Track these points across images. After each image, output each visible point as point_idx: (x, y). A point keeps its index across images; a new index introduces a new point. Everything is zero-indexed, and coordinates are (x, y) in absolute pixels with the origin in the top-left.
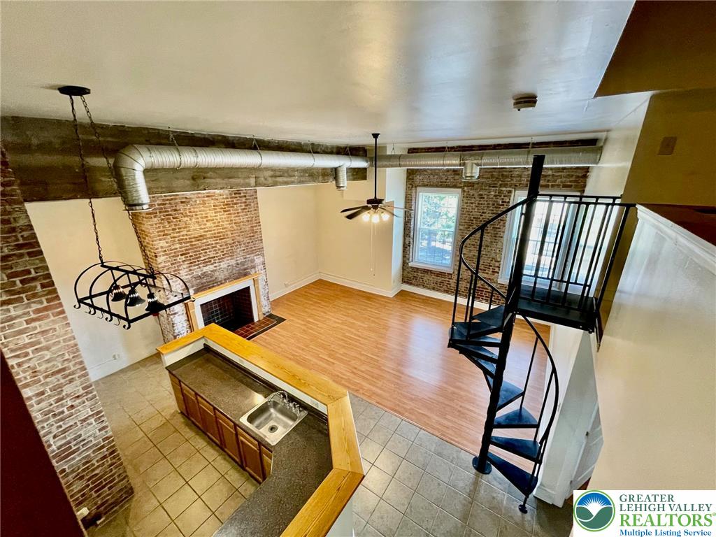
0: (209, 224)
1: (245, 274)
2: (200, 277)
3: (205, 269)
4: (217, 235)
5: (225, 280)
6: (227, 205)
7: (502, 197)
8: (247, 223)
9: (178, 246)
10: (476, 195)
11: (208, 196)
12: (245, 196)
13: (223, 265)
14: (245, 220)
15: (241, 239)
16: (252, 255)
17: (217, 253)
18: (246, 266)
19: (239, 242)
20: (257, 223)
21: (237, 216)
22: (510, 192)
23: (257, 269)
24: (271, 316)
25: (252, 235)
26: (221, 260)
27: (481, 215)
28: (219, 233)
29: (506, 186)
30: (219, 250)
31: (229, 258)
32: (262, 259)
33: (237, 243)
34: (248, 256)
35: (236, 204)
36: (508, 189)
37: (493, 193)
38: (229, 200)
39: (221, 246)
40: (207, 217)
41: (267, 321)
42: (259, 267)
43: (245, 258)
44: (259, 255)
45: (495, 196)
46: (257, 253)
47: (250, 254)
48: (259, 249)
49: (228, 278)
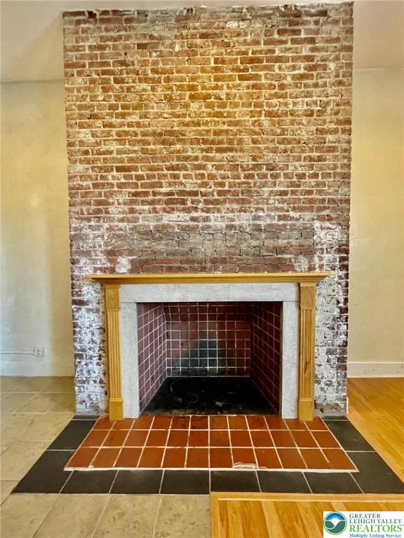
0: (194, 106)
1: (275, 264)
2: (147, 234)
3: (167, 219)
4: (211, 137)
5: (214, 261)
6: (252, 61)
8: (305, 120)
9: (114, 147)
11: (203, 36)
12: (312, 41)
13: (217, 221)
14: (301, 108)
15: (278, 159)
16: (308, 215)
17: (205, 185)
18: (281, 242)
19: (271, 167)
20: (339, 122)
21: (276, 96)
23: (316, 259)
24: (342, 426)
25: (315, 154)
26: (212, 205)
28: (216, 133)
30: (212, 177)
31: (236, 206)
32: (337, 234)
33: (264, 171)
34: (292, 214)
35: (279, 59)
38: (262, 47)
39: (218, 168)
40: (192, 88)
42: (327, 257)
43: (280, 218)
44: (330, 219)
46: (325, 213)
47: (301, 209)
48: (334, 201)
49: (224, 261)
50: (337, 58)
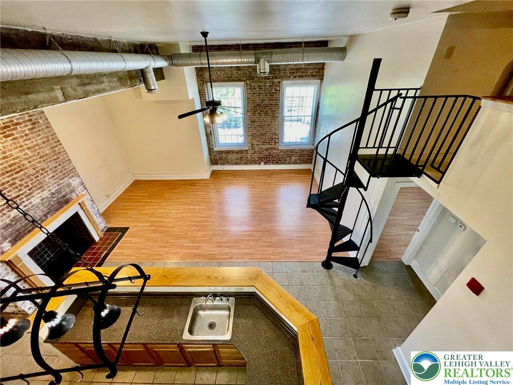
1: (64, 202)
2: (8, 226)
4: (9, 169)
5: (45, 215)
6: (5, 127)
7: (275, 87)
8: (44, 145)
10: (256, 87)
13: (35, 201)
14: (39, 142)
15: (44, 165)
16: (66, 179)
17: (20, 190)
18: (64, 193)
19: (43, 169)
20: (56, 142)
21: (26, 140)
22: (279, 82)
23: (77, 192)
24: (110, 230)
25: (55, 157)
26: (29, 196)
27: (262, 102)
28: (10, 166)
29: (276, 78)
30: (21, 185)
31: (39, 191)
32: (78, 180)
33: (41, 172)
34: (61, 182)
35: (17, 124)
36: (278, 80)
37: (268, 84)
39: (21, 180)
41: (110, 235)
42: (79, 189)
43: (58, 186)
44: (73, 176)
45: (270, 86)
46: (70, 176)
47: (63, 179)
48: (71, 170)
49: (48, 213)
50: (41, 118)
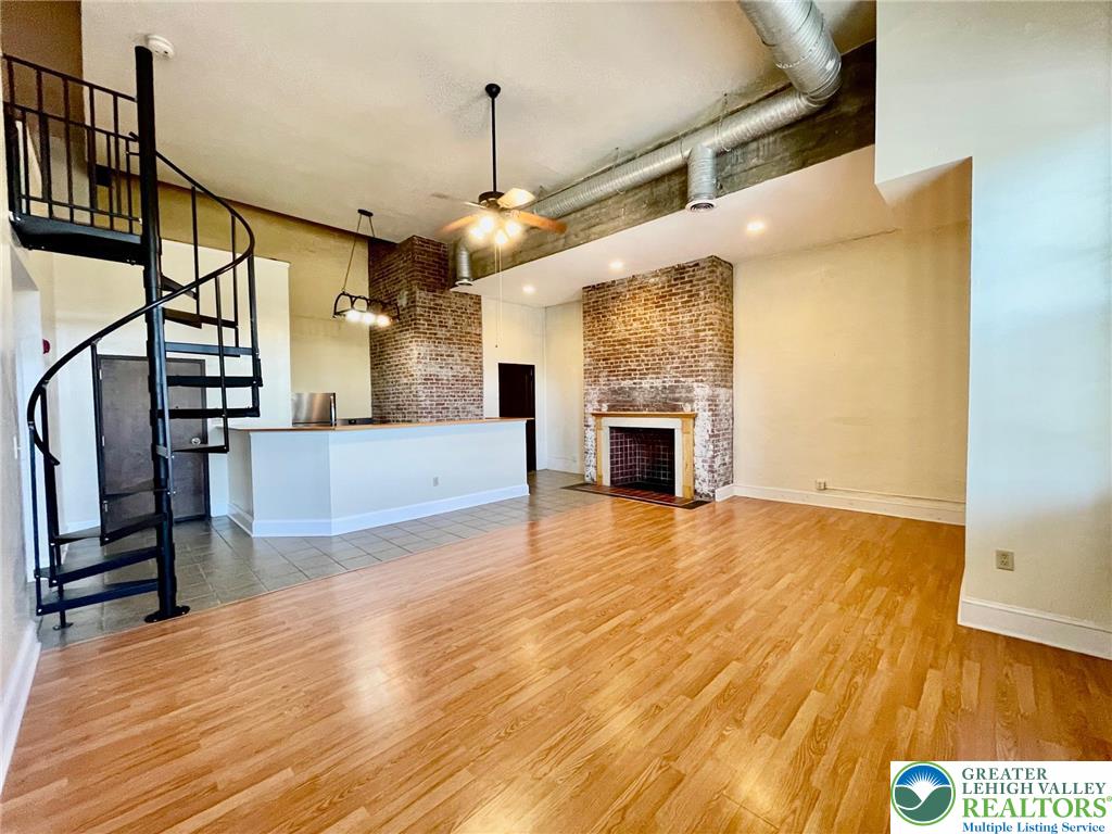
0: (635, 325)
1: (673, 407)
2: (614, 392)
3: (624, 384)
4: (642, 340)
5: (644, 406)
6: (661, 297)
8: (688, 325)
9: (602, 349)
11: (639, 288)
12: (691, 281)
13: (646, 384)
14: (686, 319)
15: (674, 349)
16: (690, 380)
17: (640, 365)
18: (677, 395)
19: (671, 354)
21: (673, 314)
23: (695, 406)
25: (694, 344)
26: (643, 375)
28: (645, 337)
30: (643, 361)
31: (654, 376)
33: (668, 356)
34: (682, 379)
35: (675, 294)
38: (666, 289)
39: (646, 356)
40: (634, 315)
42: (701, 403)
43: (676, 382)
44: (702, 381)
46: (700, 378)
47: (687, 376)
48: (704, 371)
49: (648, 406)
50: (705, 289)
